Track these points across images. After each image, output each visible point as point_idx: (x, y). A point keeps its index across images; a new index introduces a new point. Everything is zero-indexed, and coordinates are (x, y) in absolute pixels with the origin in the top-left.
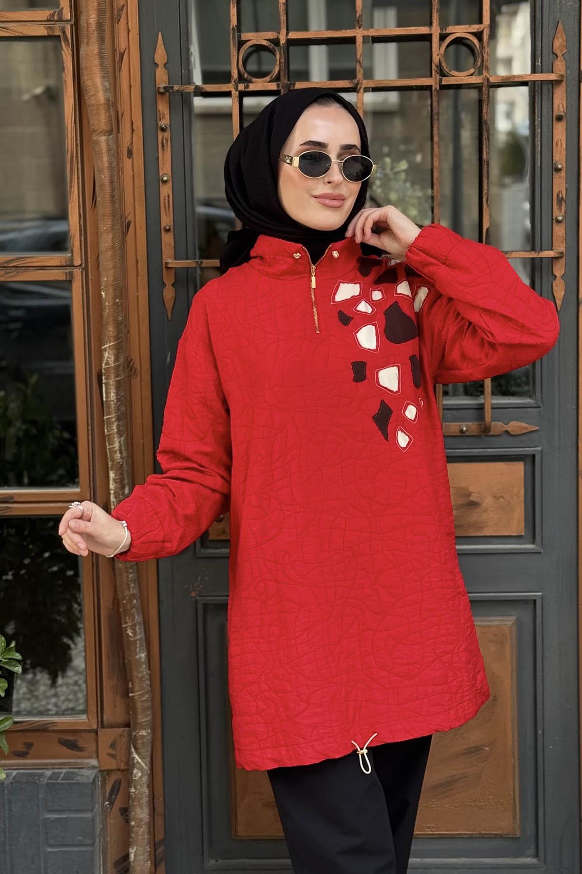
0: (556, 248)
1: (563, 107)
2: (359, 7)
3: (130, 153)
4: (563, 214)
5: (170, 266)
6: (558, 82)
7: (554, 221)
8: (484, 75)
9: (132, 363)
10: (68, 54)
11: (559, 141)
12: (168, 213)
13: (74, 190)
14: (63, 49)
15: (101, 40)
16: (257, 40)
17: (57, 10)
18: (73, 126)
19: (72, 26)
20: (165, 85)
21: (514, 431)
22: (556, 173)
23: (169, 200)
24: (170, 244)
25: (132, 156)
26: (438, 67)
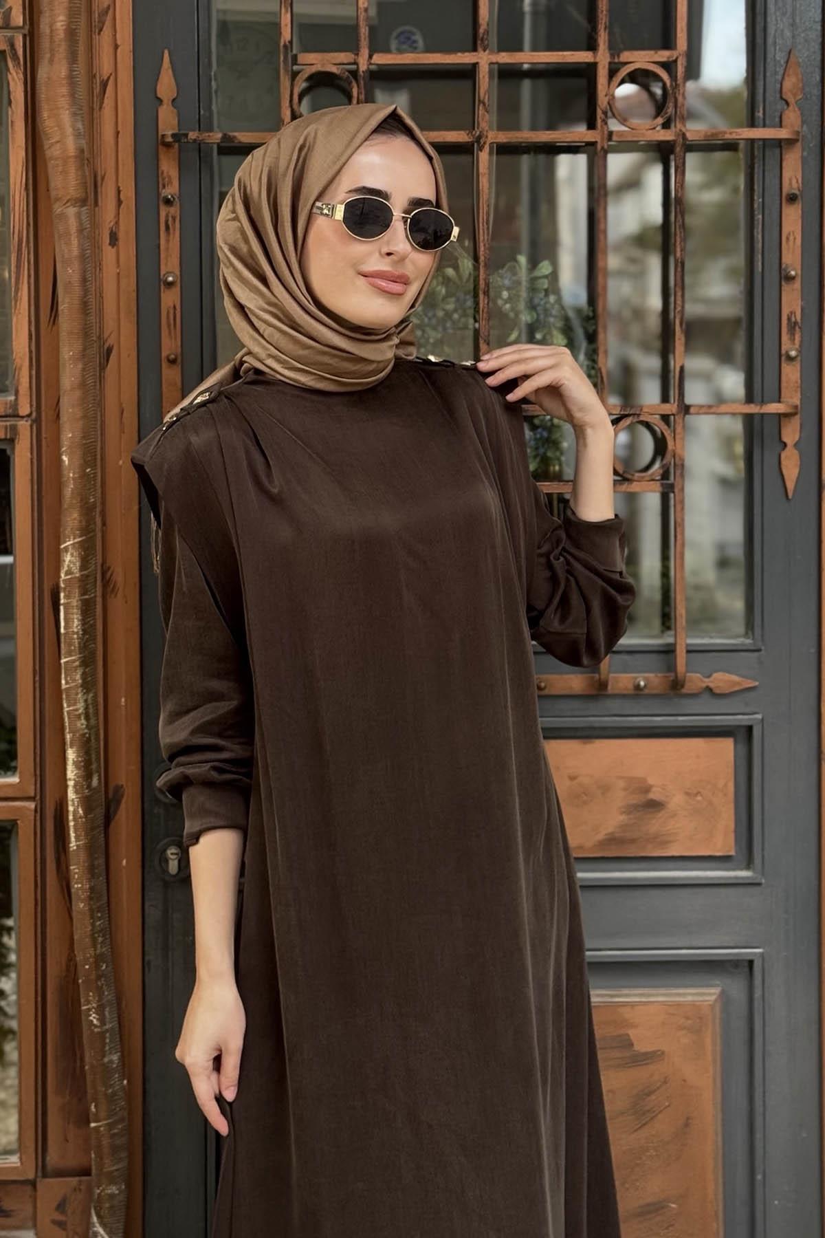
0: (786, 399)
1: (797, 182)
2: (483, 19)
3: (114, 239)
4: (797, 346)
6: (790, 143)
7: (783, 358)
8: (678, 128)
9: (109, 574)
10: (16, 77)
11: (791, 234)
12: (172, 334)
13: (21, 294)
14: (8, 69)
15: (73, 58)
16: (323, 65)
17: (2, 11)
18: (24, 193)
19: (24, 36)
20: (174, 132)
21: (718, 687)
22: (786, 283)
23: (175, 313)
24: (176, 384)
25: (117, 242)
26: (606, 114)
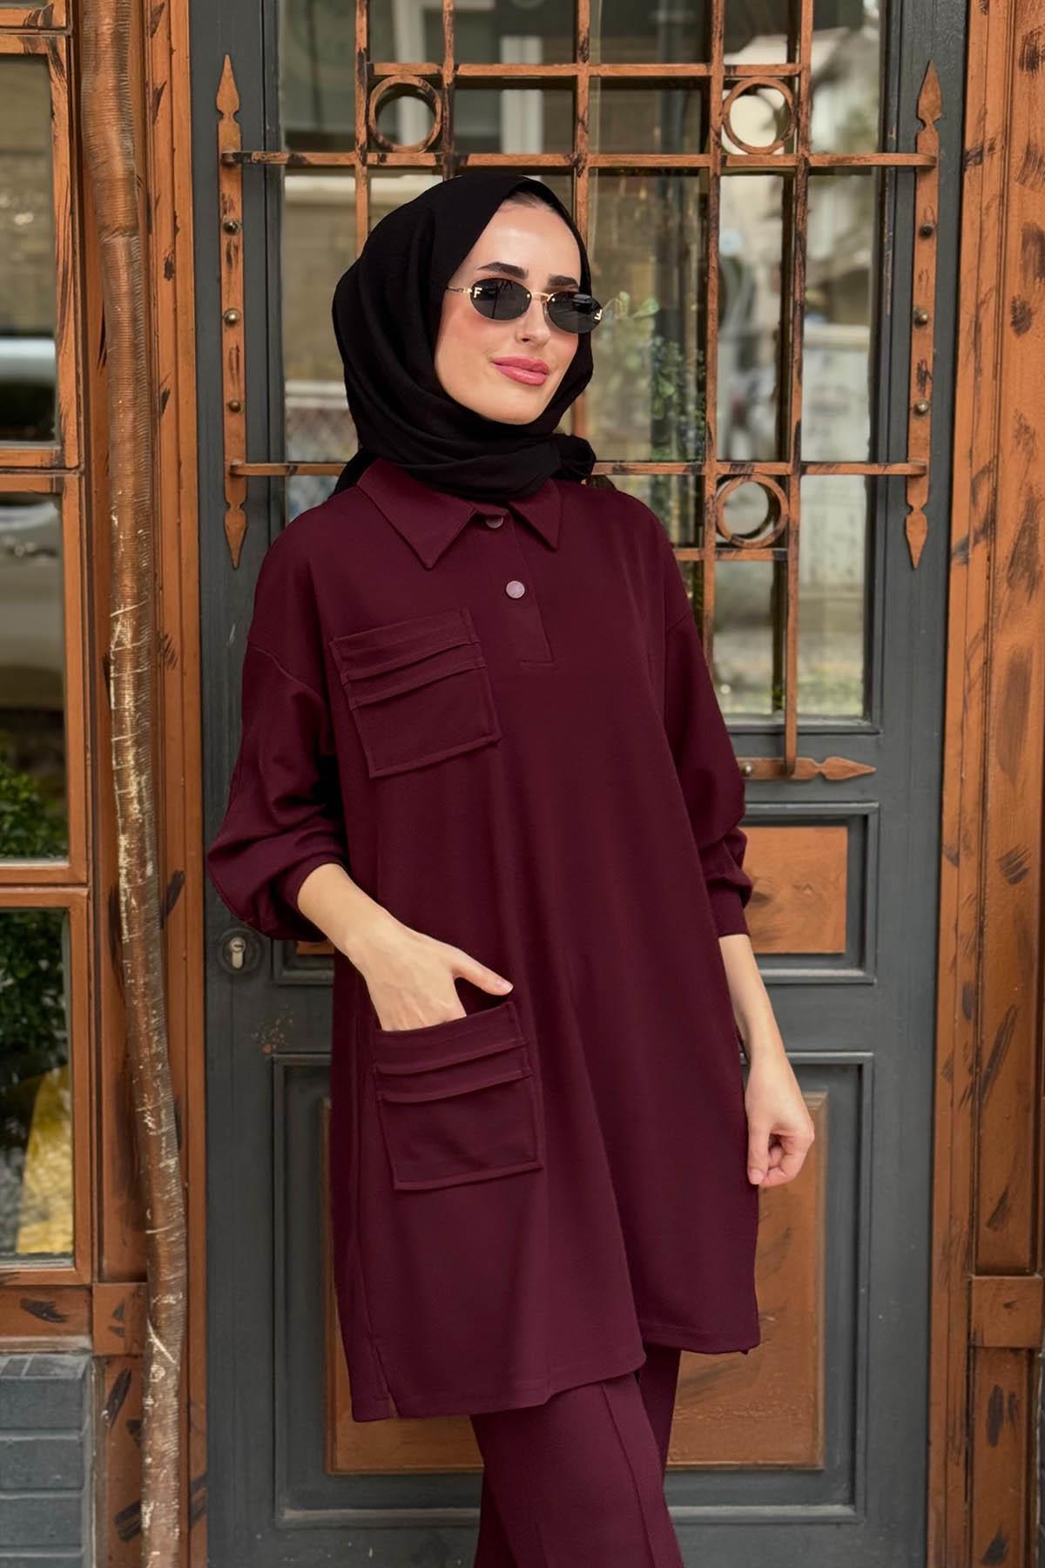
0: (913, 459)
1: (933, 213)
2: (583, 26)
3: (170, 270)
4: (928, 399)
5: (239, 472)
6: (926, 170)
7: (912, 412)
8: (800, 153)
9: (167, 642)
10: (61, 90)
11: (925, 272)
12: (235, 377)
13: (67, 333)
14: (52, 80)
15: (121, 66)
16: (402, 77)
17: (43, 9)
18: (69, 219)
19: (68, 38)
20: (236, 151)
21: (831, 773)
22: (917, 327)
23: (238, 357)
24: (239, 436)
25: (173, 275)
26: (719, 135)
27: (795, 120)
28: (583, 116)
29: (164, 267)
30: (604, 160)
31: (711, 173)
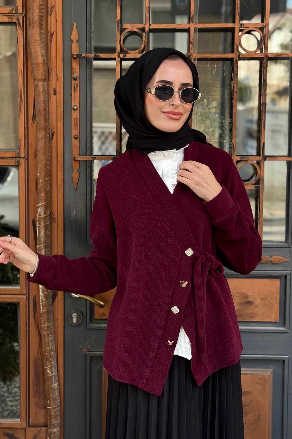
2: (192, 11)
3: (55, 92)
5: (76, 159)
8: (265, 53)
10: (20, 33)
12: (76, 128)
13: (21, 113)
14: (17, 30)
15: (41, 26)
16: (132, 29)
17: (15, 7)
18: (22, 75)
19: (23, 17)
20: (77, 53)
21: (274, 261)
23: (77, 121)
24: (77, 146)
25: (56, 94)
26: (238, 47)
27: (263, 42)
28: (192, 41)
29: (53, 92)
30: (199, 56)
31: (235, 60)
